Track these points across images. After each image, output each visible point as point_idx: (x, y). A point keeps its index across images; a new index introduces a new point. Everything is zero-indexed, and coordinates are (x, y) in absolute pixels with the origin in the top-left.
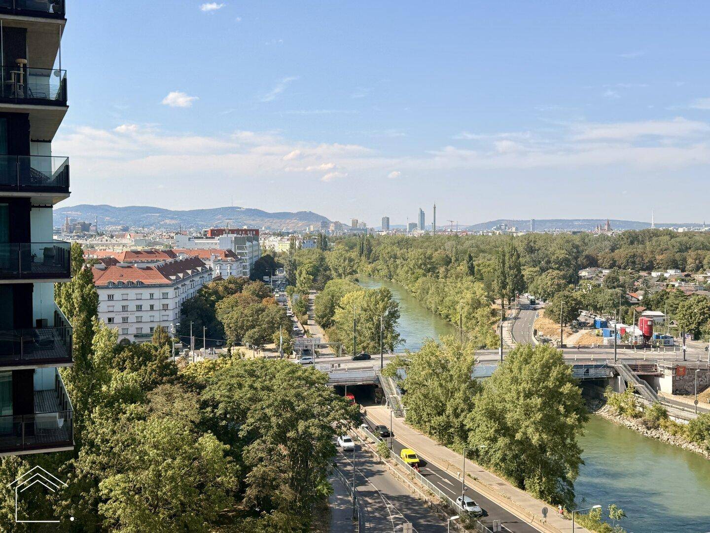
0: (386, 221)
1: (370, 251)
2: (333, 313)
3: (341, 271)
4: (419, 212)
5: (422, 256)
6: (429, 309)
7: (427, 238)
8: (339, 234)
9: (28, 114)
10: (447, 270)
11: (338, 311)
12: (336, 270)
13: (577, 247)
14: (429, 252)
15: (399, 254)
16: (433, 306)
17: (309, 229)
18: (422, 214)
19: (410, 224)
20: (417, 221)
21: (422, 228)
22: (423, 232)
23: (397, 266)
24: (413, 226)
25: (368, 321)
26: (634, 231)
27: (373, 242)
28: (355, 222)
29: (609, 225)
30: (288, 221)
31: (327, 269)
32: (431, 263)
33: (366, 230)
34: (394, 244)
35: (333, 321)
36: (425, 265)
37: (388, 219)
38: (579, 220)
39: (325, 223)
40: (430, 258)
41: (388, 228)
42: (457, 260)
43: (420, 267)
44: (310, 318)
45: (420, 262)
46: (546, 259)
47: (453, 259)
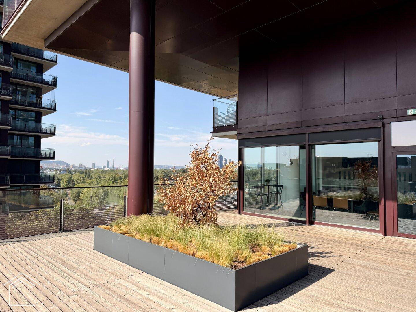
0: (94, 165)
1: (89, 175)
2: (79, 196)
3: (79, 181)
4: (107, 162)
5: (112, 176)
6: (115, 195)
7: (111, 171)
8: (74, 169)
9: (42, 112)
10: (121, 181)
11: (81, 195)
12: (77, 181)
13: (166, 173)
14: (114, 175)
15: (102, 176)
16: (117, 194)
17: (61, 167)
18: (108, 163)
19: (103, 166)
20: (106, 165)
21: (108, 167)
22: (109, 169)
23: (101, 180)
24: (104, 167)
25: (96, 197)
26: (183, 169)
27: (90, 172)
28: (81, 165)
29: (175, 167)
30: (51, 164)
31: (73, 181)
32: (115, 179)
33: (85, 168)
34: (99, 172)
35: (79, 199)
36: (113, 179)
37: (94, 164)
38: (165, 166)
39: (68, 165)
40: (115, 177)
41: (94, 167)
42: (125, 178)
43: (110, 180)
44: (69, 199)
45: (111, 178)
46: (157, 177)
47: (123, 178)
